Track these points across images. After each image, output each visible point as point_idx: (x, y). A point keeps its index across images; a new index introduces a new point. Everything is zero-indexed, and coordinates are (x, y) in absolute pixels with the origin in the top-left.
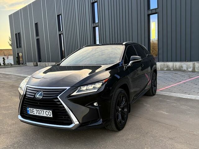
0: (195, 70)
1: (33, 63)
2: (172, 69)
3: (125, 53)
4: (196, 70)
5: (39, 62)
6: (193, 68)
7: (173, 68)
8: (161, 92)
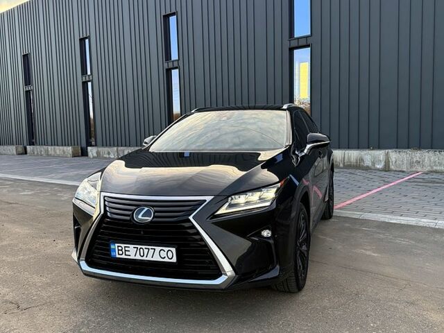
0: (389, 167)
1: (14, 147)
2: (341, 165)
3: (295, 131)
4: (392, 167)
5: (30, 145)
6: (385, 162)
7: (344, 163)
8: (342, 211)
